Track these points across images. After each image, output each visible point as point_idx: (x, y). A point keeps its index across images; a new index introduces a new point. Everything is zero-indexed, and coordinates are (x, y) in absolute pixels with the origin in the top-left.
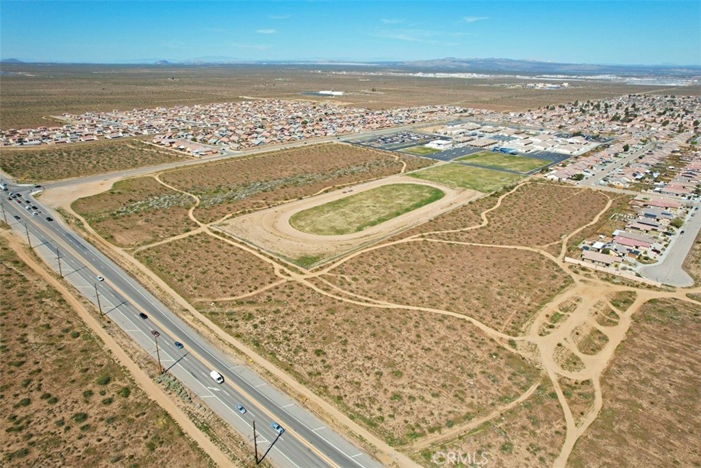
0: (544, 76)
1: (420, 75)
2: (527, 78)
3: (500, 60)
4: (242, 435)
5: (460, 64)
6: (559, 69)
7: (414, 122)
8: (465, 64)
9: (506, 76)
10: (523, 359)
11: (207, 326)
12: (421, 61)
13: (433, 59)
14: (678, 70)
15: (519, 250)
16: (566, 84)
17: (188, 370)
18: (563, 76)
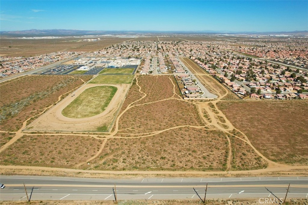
0: (85, 36)
1: (24, 38)
2: (79, 37)
3: (60, 30)
4: (185, 199)
5: (40, 32)
6: (88, 33)
7: (58, 60)
8: (43, 32)
9: (69, 37)
10: (215, 131)
11: (102, 173)
12: (17, 31)
13: (25, 30)
14: (129, 32)
15: (168, 100)
16: (99, 39)
17: (125, 194)
18: (93, 36)
